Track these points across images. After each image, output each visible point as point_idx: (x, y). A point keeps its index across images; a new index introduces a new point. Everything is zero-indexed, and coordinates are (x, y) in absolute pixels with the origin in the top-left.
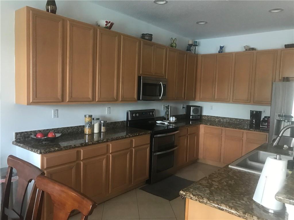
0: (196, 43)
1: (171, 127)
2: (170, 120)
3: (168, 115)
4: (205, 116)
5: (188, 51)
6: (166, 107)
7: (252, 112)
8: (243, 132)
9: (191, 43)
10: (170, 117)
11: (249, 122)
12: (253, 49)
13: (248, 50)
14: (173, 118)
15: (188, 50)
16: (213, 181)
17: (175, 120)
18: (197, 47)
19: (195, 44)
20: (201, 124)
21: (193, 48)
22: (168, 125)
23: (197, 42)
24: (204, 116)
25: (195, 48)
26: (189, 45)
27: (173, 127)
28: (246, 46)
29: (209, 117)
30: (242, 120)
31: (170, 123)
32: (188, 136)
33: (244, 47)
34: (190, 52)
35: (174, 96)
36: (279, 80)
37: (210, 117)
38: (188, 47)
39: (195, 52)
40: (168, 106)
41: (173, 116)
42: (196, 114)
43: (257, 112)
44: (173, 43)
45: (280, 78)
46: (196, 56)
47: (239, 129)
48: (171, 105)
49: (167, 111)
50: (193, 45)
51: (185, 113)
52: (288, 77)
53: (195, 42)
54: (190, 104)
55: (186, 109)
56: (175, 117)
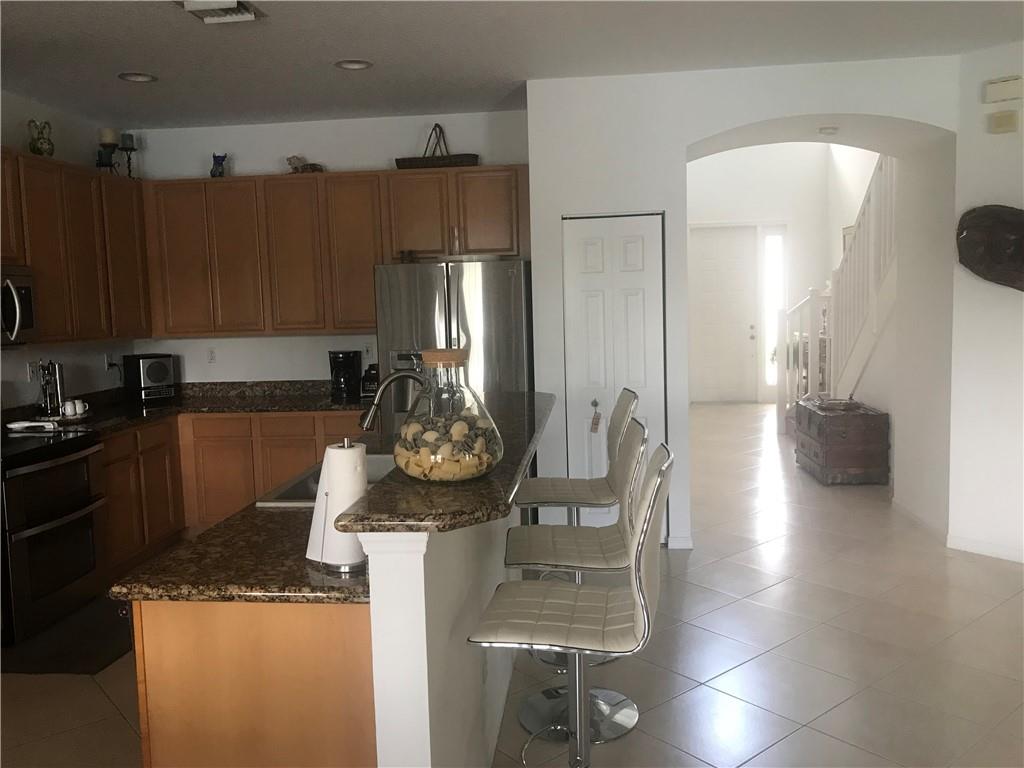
0: (128, 142)
1: (71, 435)
2: (64, 414)
3: (53, 396)
4: (193, 384)
5: (103, 169)
6: (44, 369)
7: (334, 356)
8: (314, 418)
9: (109, 138)
10: (64, 401)
11: (330, 387)
12: (315, 168)
13: (300, 170)
14: (74, 403)
15: (100, 164)
16: (208, 545)
17: (85, 412)
18: (133, 155)
19: (128, 146)
20: (179, 412)
21: (118, 157)
22: (60, 432)
23: (131, 136)
24: (190, 386)
25: (129, 159)
26: (104, 146)
27: (79, 434)
28: (294, 157)
29: (205, 388)
30: (310, 384)
31: (65, 423)
32: (138, 459)
33: (289, 159)
34: (111, 171)
35: (69, 329)
36: (393, 259)
37: (208, 386)
38: (99, 152)
39: (130, 171)
40: (51, 363)
41: (73, 399)
42: (160, 381)
43: (346, 354)
44: (39, 139)
45: (394, 253)
46: (137, 185)
47: (300, 410)
48: (63, 360)
49: (48, 383)
50: (120, 146)
51: (119, 384)
52: (413, 249)
53: (123, 135)
54: (136, 352)
55: (122, 369)
56: (83, 402)
